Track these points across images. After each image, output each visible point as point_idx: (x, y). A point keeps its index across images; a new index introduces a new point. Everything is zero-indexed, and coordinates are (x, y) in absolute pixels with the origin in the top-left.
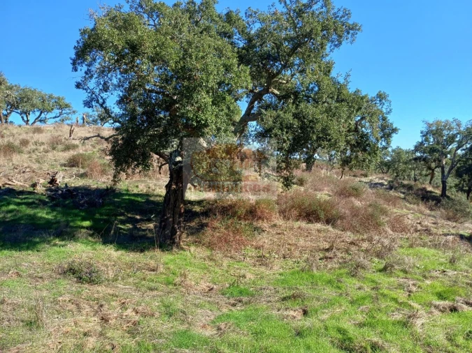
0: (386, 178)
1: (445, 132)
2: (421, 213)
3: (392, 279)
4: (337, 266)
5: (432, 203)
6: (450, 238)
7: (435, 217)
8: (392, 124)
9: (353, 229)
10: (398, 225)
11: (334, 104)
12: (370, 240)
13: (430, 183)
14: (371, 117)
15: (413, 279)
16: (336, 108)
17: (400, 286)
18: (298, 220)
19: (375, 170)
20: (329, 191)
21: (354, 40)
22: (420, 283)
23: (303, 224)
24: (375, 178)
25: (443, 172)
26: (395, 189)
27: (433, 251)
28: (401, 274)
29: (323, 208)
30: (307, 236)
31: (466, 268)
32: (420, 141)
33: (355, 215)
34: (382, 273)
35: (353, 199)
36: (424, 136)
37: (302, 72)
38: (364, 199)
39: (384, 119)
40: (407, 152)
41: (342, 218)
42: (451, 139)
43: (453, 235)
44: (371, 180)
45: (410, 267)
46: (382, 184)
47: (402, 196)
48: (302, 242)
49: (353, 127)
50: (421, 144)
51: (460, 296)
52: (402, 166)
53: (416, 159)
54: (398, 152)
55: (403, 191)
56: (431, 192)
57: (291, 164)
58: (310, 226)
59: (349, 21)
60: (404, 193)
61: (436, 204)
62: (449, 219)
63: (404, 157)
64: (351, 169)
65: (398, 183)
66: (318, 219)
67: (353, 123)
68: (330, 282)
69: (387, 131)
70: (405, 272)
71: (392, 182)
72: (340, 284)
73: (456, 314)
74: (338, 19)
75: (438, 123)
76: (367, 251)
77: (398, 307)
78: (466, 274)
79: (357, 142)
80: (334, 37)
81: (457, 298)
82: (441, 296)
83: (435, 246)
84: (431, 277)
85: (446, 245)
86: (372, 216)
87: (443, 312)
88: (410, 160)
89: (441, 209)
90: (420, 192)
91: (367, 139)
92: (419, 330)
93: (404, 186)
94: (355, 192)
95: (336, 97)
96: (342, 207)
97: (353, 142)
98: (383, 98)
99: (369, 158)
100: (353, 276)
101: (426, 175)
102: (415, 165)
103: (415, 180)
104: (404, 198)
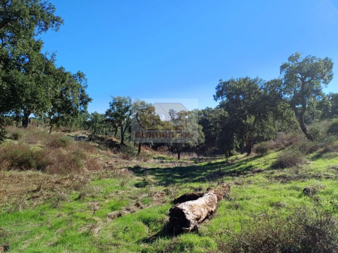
0: (87, 133)
1: (123, 104)
2: (109, 156)
3: (84, 204)
4: (42, 202)
5: (115, 149)
6: (123, 170)
7: (116, 158)
8: (88, 95)
9: (59, 172)
10: (93, 166)
11: (42, 75)
12: (71, 178)
13: (115, 136)
14: (73, 88)
15: (98, 201)
16: (44, 78)
17: (89, 208)
18: (9, 170)
19: (80, 127)
20: (41, 144)
21: (58, 29)
22: (102, 203)
23: (15, 172)
24: (80, 133)
25: (122, 129)
26: (93, 141)
27: (113, 180)
28: (91, 199)
29: (34, 157)
30: (18, 182)
31: (129, 187)
32: (109, 109)
33: (61, 161)
34: (77, 201)
35: (61, 149)
36: (111, 105)
37: (14, 43)
38: (70, 149)
39: (83, 91)
40: (101, 116)
41: (50, 164)
42: (127, 109)
43: (124, 168)
44: (77, 135)
45: (97, 193)
46: (84, 138)
47: (97, 145)
48: (11, 187)
49: (59, 95)
50: (110, 111)
51: (124, 206)
52: (98, 125)
53: (107, 120)
54: (95, 116)
55: (98, 141)
56: (115, 142)
57: (4, 121)
58: (22, 173)
59: (54, 14)
60: (98, 143)
61: (117, 150)
62: (124, 158)
63: (100, 119)
64: (58, 126)
65: (95, 137)
66: (29, 167)
67: (58, 91)
68: (34, 217)
69: (84, 100)
70: (93, 197)
71: (91, 135)
72: (42, 217)
73: (120, 218)
74: (45, 9)
75: (119, 98)
76: (68, 186)
77: (85, 223)
78: (129, 191)
79: (63, 106)
80: (42, 22)
81: (122, 207)
82: (113, 209)
83: (114, 177)
84: (109, 197)
85: (120, 176)
86: (74, 160)
87: (113, 219)
88: (103, 121)
89: (120, 152)
90: (108, 142)
91: (70, 105)
92: (96, 235)
93: (99, 138)
94: (64, 144)
95: (44, 70)
96: (52, 156)
97: (59, 106)
98: (81, 76)
99: (72, 118)
100: (55, 208)
101: (113, 131)
102: (106, 125)
103: (106, 134)
104: (99, 147)
